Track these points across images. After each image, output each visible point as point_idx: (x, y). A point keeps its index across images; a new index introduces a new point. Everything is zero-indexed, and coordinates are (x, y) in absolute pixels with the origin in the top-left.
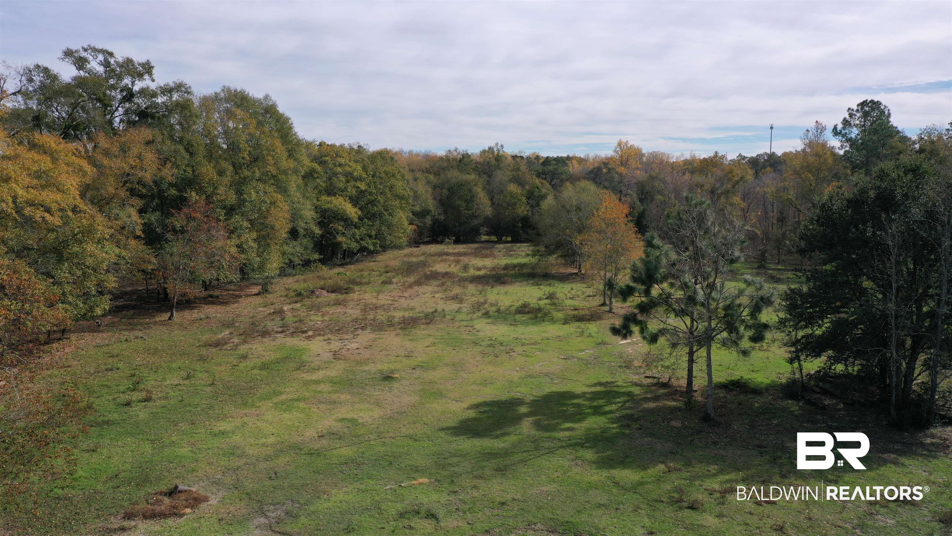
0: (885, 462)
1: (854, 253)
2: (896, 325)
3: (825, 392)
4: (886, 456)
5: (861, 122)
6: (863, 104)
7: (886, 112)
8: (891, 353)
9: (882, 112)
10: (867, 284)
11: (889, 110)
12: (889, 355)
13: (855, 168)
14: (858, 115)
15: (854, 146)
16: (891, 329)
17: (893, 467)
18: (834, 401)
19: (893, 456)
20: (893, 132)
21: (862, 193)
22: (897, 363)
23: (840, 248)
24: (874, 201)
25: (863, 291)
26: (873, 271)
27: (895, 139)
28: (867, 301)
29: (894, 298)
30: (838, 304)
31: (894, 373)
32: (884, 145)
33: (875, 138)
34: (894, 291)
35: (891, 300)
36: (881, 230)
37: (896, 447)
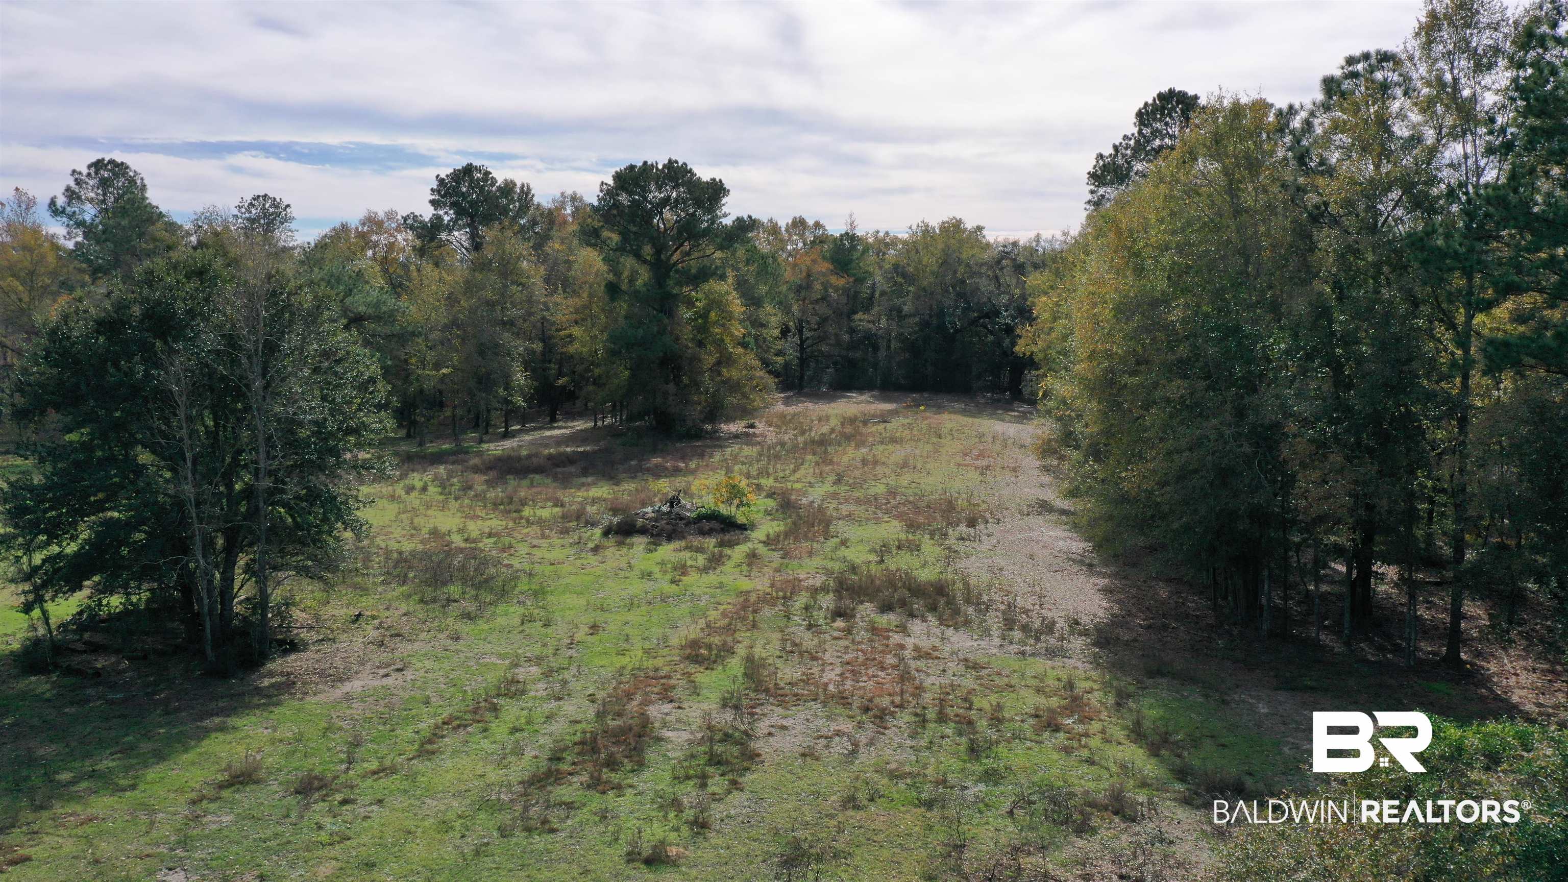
0: (207, 732)
1: (117, 410)
2: (198, 516)
3: (95, 649)
4: (207, 723)
5: (97, 194)
6: (98, 165)
7: (139, 182)
8: (197, 561)
9: (132, 181)
10: (144, 457)
11: (142, 179)
12: (192, 565)
13: (97, 272)
14: (91, 183)
15: (91, 235)
16: (191, 524)
17: (221, 736)
18: (113, 659)
19: (217, 720)
20: (152, 216)
21: (119, 308)
22: (207, 574)
23: (92, 403)
24: (141, 322)
25: (140, 470)
26: (153, 435)
27: (159, 225)
28: (149, 484)
29: (190, 475)
30: (101, 496)
31: (204, 594)
32: (141, 235)
33: (124, 222)
34: (189, 464)
35: (186, 478)
36: (157, 368)
37: (221, 705)
